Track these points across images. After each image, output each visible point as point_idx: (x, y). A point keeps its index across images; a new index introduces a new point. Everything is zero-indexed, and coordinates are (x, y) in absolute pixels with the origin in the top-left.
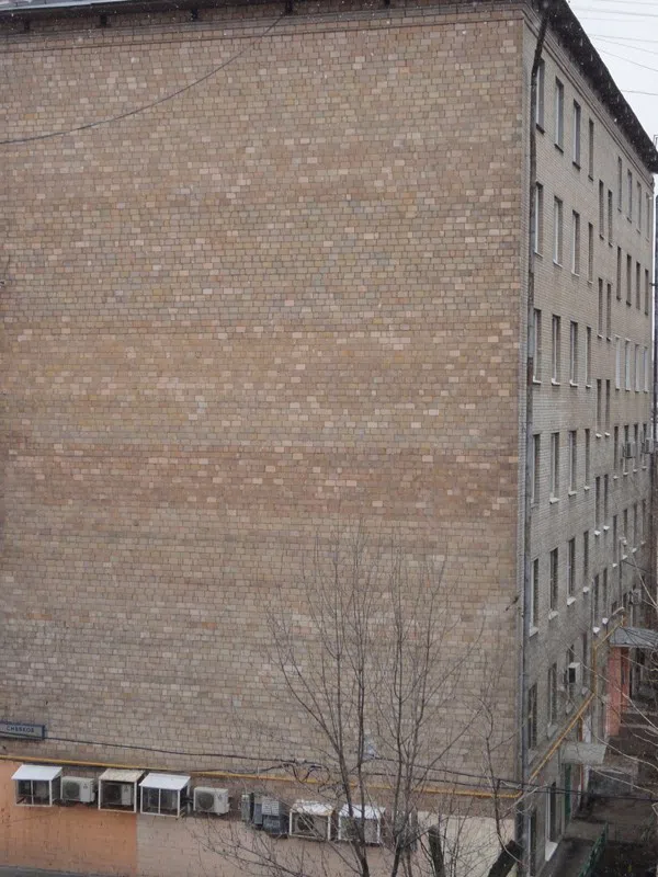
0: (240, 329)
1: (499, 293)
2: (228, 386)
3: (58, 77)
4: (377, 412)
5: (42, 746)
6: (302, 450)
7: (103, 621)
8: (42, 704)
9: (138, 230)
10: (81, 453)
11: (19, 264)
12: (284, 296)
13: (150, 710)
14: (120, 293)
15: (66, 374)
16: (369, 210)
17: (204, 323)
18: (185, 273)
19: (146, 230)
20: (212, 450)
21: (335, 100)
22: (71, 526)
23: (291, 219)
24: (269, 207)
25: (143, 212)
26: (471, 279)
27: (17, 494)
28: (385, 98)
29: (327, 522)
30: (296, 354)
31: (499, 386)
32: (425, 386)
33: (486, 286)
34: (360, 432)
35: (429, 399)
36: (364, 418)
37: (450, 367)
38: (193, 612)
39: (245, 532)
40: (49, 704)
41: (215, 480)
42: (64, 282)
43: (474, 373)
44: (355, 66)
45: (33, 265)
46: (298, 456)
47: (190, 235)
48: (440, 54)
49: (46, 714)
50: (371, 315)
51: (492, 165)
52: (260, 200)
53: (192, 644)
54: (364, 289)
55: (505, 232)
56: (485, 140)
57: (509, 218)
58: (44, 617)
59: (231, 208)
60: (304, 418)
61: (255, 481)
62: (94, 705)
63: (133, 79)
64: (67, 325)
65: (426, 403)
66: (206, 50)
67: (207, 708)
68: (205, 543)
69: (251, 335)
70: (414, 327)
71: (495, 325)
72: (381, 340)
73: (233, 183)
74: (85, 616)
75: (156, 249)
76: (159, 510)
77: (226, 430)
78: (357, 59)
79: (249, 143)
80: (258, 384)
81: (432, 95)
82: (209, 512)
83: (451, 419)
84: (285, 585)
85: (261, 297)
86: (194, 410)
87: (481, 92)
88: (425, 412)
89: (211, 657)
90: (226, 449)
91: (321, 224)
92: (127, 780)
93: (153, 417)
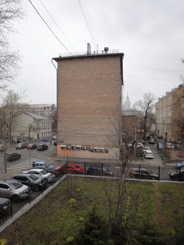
1: (117, 89)
2: (86, 101)
3: (65, 66)
4: (103, 103)
5: (64, 143)
6: (95, 108)
7: (71, 128)
10: (68, 109)
11: (61, 87)
12: (92, 90)
13: (77, 138)
15: (66, 100)
16: (102, 80)
17: (83, 93)
18: (81, 88)
19: (76, 83)
20: (84, 108)
21: (98, 68)
22: (67, 117)
23: (93, 81)
25: (76, 81)
26: (114, 88)
27: (61, 114)
28: (104, 68)
29: (98, 116)
30: (94, 97)
31: (117, 100)
32: (109, 100)
34: (102, 105)
37: (112, 98)
38: (82, 127)
39: (88, 117)
41: (84, 111)
42: (66, 89)
43: (115, 98)
47: (81, 83)
48: (110, 63)
49: (64, 139)
50: (103, 92)
51: (116, 75)
52: (90, 79)
53: (82, 130)
54: (102, 89)
55: (118, 83)
56: (116, 72)
58: (64, 128)
59: (86, 80)
60: (95, 104)
61: (89, 111)
62: (70, 138)
64: (66, 94)
65: (109, 102)
66: (83, 63)
67: (84, 138)
68: (83, 119)
69: (88, 95)
70: (108, 93)
71: (117, 93)
72: (104, 95)
73: (86, 77)
74: (69, 128)
75: (77, 85)
76: (78, 115)
77: (86, 106)
78: (101, 64)
79: (88, 73)
80: (89, 100)
81: (109, 68)
82: (84, 115)
83: (112, 104)
84: (93, 123)
85: (90, 90)
86: (82, 104)
87: (115, 67)
89: (84, 132)
90: (86, 108)
91: (97, 82)
92: (74, 146)
93: (77, 104)
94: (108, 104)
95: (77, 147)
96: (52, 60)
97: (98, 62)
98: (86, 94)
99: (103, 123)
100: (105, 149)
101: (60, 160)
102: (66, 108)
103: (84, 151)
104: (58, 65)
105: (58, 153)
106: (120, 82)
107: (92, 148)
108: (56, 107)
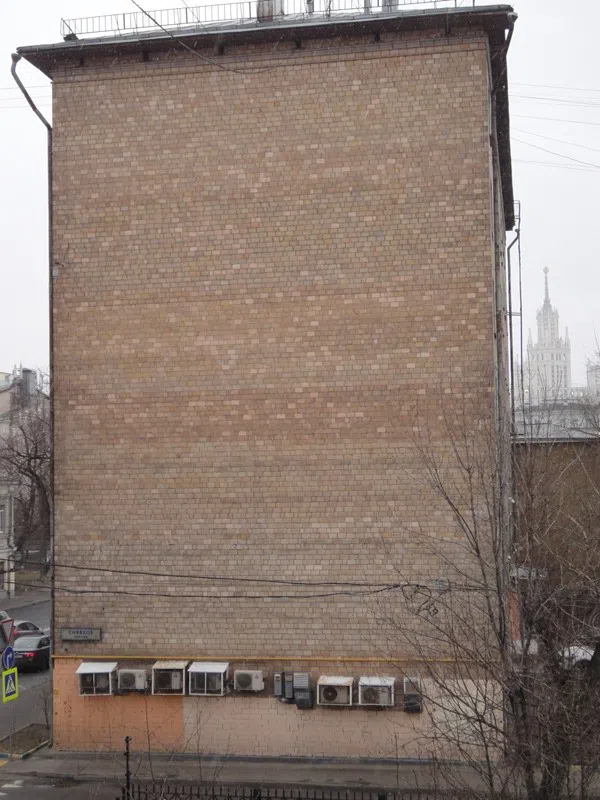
0: (264, 296)
1: (475, 260)
2: (254, 341)
3: (109, 102)
4: (379, 356)
5: (99, 645)
6: (317, 390)
7: (151, 538)
8: (99, 610)
9: (178, 220)
10: (131, 401)
11: (77, 250)
12: (300, 268)
13: (193, 610)
14: (163, 270)
15: (118, 337)
16: (368, 198)
17: (233, 292)
18: (218, 253)
19: (184, 220)
20: (242, 393)
21: (337, 114)
22: (122, 461)
23: (303, 207)
24: (286, 199)
25: (181, 205)
26: (451, 249)
27: (77, 437)
28: (378, 112)
29: (341, 446)
30: (311, 314)
31: (477, 332)
32: (418, 334)
33: (463, 255)
34: (366, 372)
35: (422, 344)
36: (368, 362)
37: (436, 318)
38: (228, 526)
39: (270, 458)
40: (106, 610)
41: (246, 417)
42: (115, 263)
43: (456, 323)
44: (353, 88)
45: (89, 250)
46: (314, 395)
47: (221, 222)
48: (421, 77)
49: (103, 619)
50: (371, 280)
51: (466, 161)
52: (278, 194)
53: (227, 553)
54: (365, 260)
55: (477, 212)
56: (460, 142)
57: (481, 202)
58: (99, 537)
59: (254, 200)
60: (319, 364)
61: (279, 416)
62: (145, 608)
63: (172, 102)
64: (118, 298)
65: (418, 348)
66: (231, 78)
67: (242, 605)
68: (237, 469)
69: (272, 300)
70: (407, 288)
71: (472, 285)
72: (382, 300)
73: (256, 180)
74: (137, 534)
75: (194, 234)
76: (198, 444)
77: (254, 376)
78: (355, 82)
79: (268, 149)
80: (280, 339)
81: (416, 109)
82: (241, 443)
83: (438, 359)
84: (306, 499)
85: (281, 269)
86: (226, 362)
87: (455, 106)
88: (418, 355)
89: (244, 562)
90: (254, 391)
91: (328, 211)
92: (177, 668)
93: (191, 368)
94: (411, 366)
95: (200, 676)
96: (16, 59)
97: (338, 70)
98: (251, 292)
99: (382, 498)
100: (398, 686)
101: (74, 774)
102: (111, 397)
103: (247, 699)
104: (55, 96)
105: (59, 719)
106: (491, 209)
107: (301, 680)
108: (46, 390)
